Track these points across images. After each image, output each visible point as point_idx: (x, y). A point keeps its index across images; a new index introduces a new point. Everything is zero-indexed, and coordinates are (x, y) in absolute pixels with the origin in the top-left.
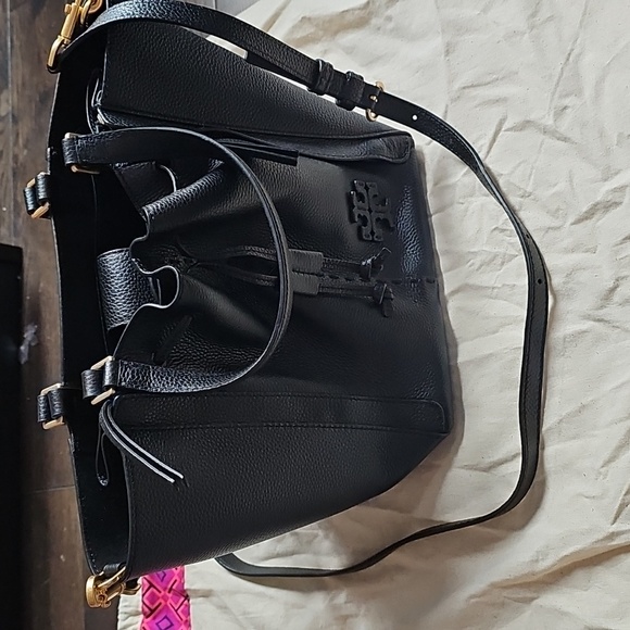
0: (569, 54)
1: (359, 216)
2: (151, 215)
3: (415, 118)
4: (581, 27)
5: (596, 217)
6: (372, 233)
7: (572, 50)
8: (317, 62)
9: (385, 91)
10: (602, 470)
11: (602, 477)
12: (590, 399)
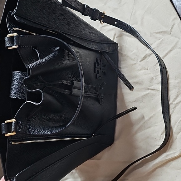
0: (132, 13)
1: (97, 71)
2: (31, 69)
3: (116, 23)
4: (134, 5)
5: (147, 58)
6: (100, 76)
7: (133, 11)
8: (84, 5)
9: (106, 15)
10: (161, 136)
11: (162, 138)
12: (153, 114)
